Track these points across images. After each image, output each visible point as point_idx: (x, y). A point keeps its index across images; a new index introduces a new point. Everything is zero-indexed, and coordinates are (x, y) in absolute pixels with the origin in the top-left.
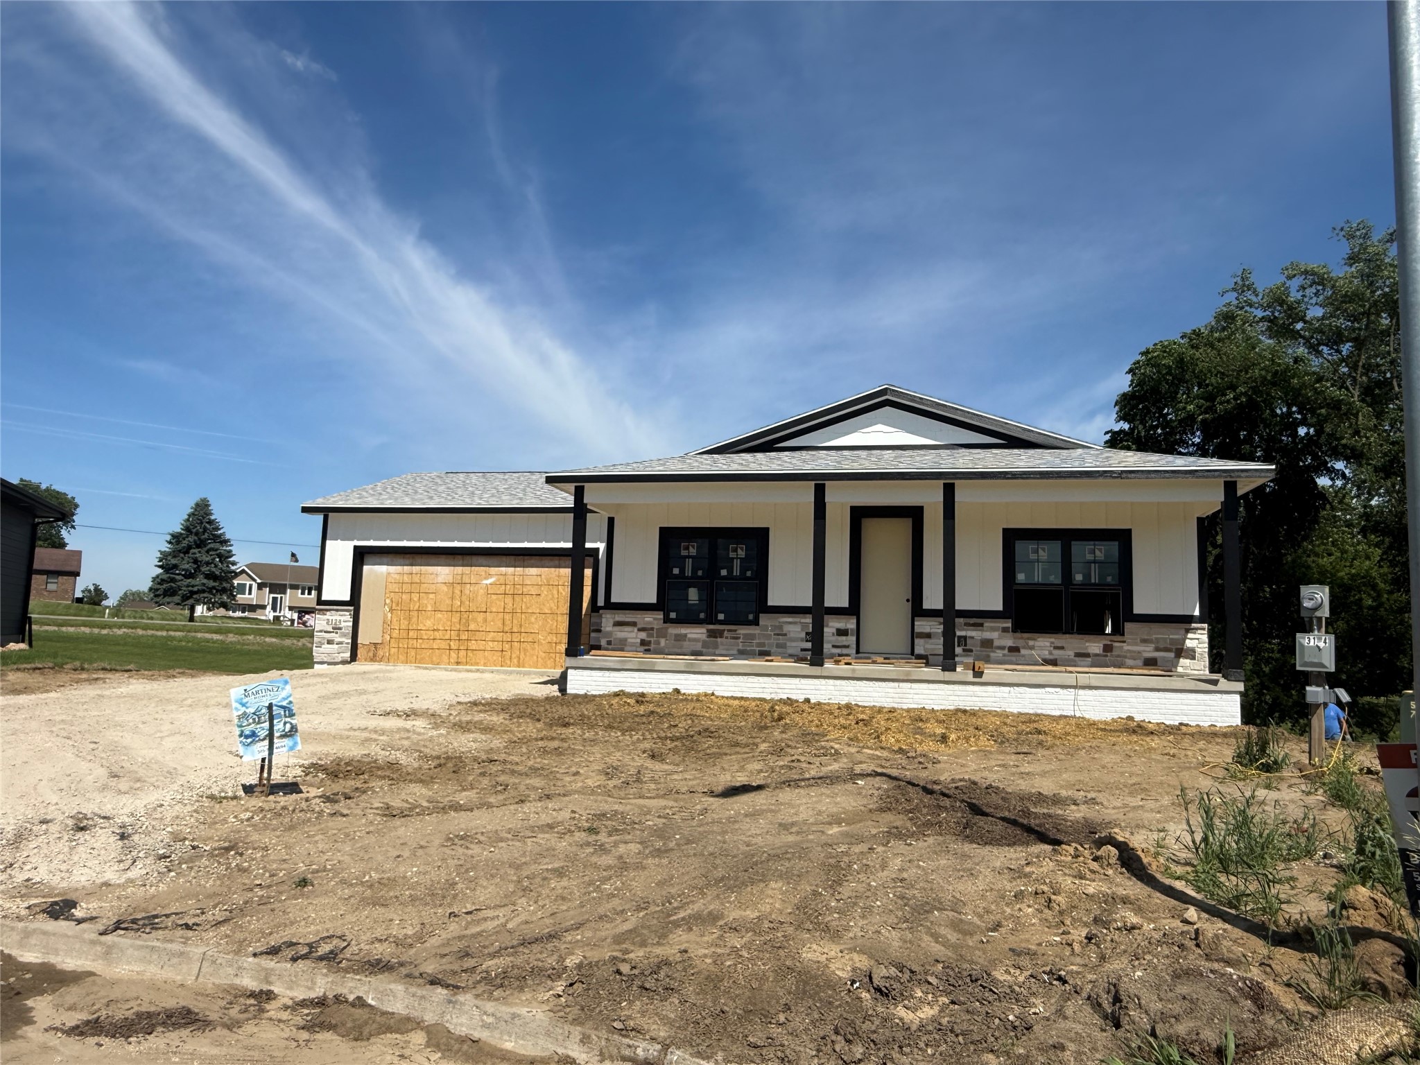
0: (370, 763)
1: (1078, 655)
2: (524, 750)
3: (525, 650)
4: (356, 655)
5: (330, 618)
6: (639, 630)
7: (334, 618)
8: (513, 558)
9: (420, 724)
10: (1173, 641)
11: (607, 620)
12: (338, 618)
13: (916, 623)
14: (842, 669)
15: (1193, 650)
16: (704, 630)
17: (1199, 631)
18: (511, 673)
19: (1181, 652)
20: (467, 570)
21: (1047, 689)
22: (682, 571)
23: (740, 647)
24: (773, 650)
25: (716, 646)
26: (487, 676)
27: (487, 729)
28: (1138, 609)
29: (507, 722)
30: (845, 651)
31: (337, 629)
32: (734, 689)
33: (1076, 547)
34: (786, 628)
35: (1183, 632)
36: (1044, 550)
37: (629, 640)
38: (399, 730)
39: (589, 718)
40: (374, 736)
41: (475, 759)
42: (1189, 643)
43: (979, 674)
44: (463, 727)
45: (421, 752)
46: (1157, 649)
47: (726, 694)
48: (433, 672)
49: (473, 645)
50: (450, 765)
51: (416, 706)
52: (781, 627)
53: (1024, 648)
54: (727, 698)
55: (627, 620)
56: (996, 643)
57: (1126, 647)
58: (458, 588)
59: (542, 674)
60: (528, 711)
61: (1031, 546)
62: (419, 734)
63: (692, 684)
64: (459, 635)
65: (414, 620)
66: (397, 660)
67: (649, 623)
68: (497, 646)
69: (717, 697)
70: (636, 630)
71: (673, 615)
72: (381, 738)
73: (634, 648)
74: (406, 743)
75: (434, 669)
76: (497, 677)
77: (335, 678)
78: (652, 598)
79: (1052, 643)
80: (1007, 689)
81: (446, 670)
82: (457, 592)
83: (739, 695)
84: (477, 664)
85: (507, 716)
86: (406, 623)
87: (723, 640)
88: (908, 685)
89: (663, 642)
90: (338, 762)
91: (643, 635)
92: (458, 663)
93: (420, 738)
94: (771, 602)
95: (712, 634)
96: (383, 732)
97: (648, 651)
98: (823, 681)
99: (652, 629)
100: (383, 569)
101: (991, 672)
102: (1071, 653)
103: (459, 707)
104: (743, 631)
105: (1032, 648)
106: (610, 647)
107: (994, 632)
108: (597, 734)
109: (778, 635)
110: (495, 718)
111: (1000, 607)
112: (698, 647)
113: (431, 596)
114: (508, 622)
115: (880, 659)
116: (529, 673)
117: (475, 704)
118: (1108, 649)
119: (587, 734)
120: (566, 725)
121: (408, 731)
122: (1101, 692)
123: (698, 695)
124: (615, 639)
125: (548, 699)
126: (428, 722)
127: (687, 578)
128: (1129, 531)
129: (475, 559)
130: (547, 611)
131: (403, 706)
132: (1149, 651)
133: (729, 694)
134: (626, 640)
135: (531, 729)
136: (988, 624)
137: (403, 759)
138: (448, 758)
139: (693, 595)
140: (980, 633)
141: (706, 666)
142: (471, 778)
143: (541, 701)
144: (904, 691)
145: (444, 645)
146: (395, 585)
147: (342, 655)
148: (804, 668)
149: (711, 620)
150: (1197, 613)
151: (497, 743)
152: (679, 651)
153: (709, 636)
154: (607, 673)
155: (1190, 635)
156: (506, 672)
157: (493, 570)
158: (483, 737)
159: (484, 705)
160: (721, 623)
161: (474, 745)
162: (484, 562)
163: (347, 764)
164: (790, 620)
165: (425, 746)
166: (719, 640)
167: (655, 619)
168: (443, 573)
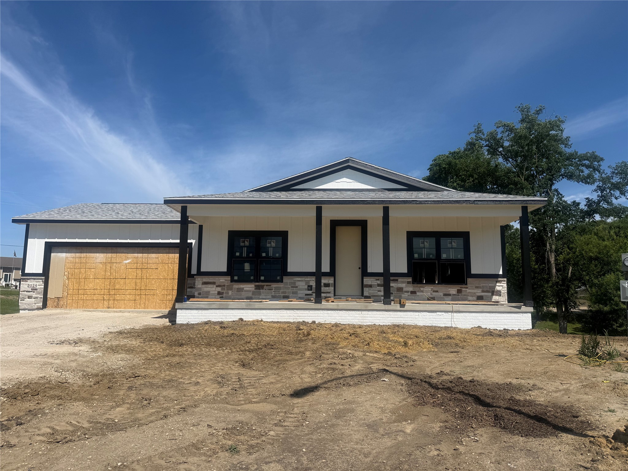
0: (45, 384)
1: (445, 295)
2: (157, 366)
3: (149, 300)
4: (46, 304)
5: (30, 283)
6: (217, 286)
7: (32, 283)
8: (142, 248)
9: (84, 348)
10: (490, 287)
11: (199, 282)
12: (35, 283)
13: (364, 280)
14: (330, 304)
15: (500, 291)
16: (253, 286)
17: (503, 282)
18: (140, 312)
19: (494, 292)
20: (114, 255)
21: (438, 313)
22: (241, 253)
23: (273, 294)
24: (291, 295)
25: (260, 294)
26: (126, 314)
27: (130, 350)
28: (473, 272)
29: (142, 344)
30: (328, 295)
31: (34, 290)
32: (273, 317)
33: (443, 241)
34: (298, 284)
35: (495, 282)
36: (427, 242)
37: (211, 292)
38: (70, 354)
39: (194, 339)
40: (51, 360)
41: (124, 375)
42: (498, 288)
43: (403, 306)
44: (114, 350)
45: (84, 371)
46: (483, 291)
47: (269, 320)
48: (94, 313)
49: (118, 297)
50: (106, 381)
51: (82, 336)
52: (295, 283)
53: (418, 291)
54: (270, 322)
55: (210, 281)
56: (404, 289)
57: (468, 291)
58: (109, 265)
59: (159, 312)
60: (155, 336)
61: (421, 240)
62: (84, 357)
63: (250, 316)
64: (109, 292)
65: (82, 284)
66: (71, 307)
67: (223, 282)
68: (132, 297)
69: (265, 322)
70: (215, 286)
71: (236, 278)
72: (56, 361)
73: (214, 297)
74: (74, 364)
75: (94, 311)
76: (132, 315)
77: (30, 319)
78: (224, 269)
79: (432, 289)
80: (417, 313)
81: (102, 312)
82: (108, 267)
83: (276, 320)
84: (120, 308)
85: (142, 340)
86: (77, 285)
87: (264, 290)
88: (367, 312)
89: (230, 293)
90: (19, 385)
91: (219, 289)
92: (108, 308)
93: (84, 359)
94: (289, 270)
95: (257, 288)
96: (58, 357)
97: (222, 298)
98: (321, 312)
99: (224, 286)
100: (64, 255)
101: (409, 305)
102: (442, 294)
103: (110, 336)
104: (274, 285)
105: (422, 292)
106: (200, 296)
107: (404, 284)
108: (201, 350)
109: (293, 287)
110: (134, 343)
111: (405, 271)
112: (250, 294)
113: (93, 270)
114: (138, 284)
115: (350, 299)
116: (151, 312)
117: (120, 333)
118: (459, 291)
119: (195, 351)
120: (181, 345)
121: (76, 354)
122: (465, 314)
123: (253, 321)
124: (203, 292)
125: (165, 327)
126: (89, 347)
127: (244, 258)
128: (469, 232)
129: (119, 249)
130: (161, 278)
131: (73, 336)
132: (479, 293)
133: (271, 320)
134: (209, 292)
135: (158, 349)
136: (400, 279)
137: (70, 377)
138: (104, 375)
139: (247, 266)
140: (396, 284)
141: (257, 305)
142: (122, 393)
143: (161, 328)
144: (365, 316)
145: (100, 297)
146: (71, 264)
147: (37, 305)
148: (312, 305)
149: (257, 280)
150: (501, 273)
151: (137, 360)
152: (239, 297)
153: (256, 289)
154: (200, 311)
155: (498, 284)
156: (137, 312)
157: (130, 255)
158: (128, 356)
159: (126, 334)
160: (262, 281)
161: (122, 363)
162: (125, 251)
163: (26, 387)
164: (299, 279)
165: (88, 367)
166: (261, 290)
167: (226, 280)
168: (100, 257)
